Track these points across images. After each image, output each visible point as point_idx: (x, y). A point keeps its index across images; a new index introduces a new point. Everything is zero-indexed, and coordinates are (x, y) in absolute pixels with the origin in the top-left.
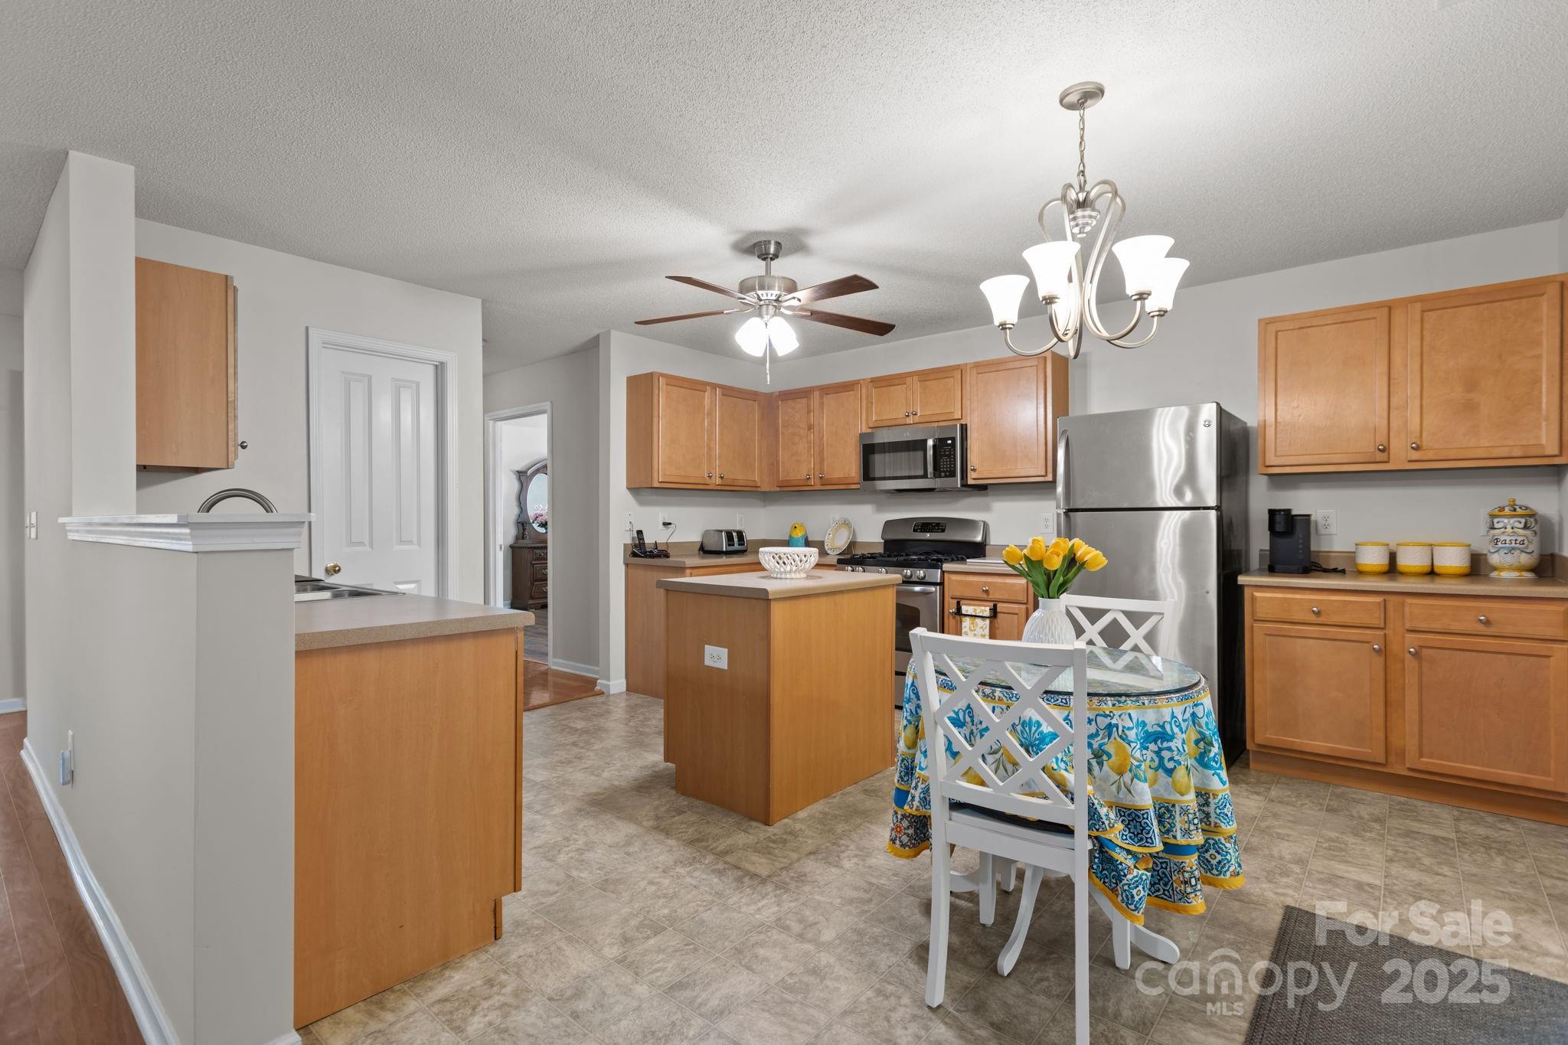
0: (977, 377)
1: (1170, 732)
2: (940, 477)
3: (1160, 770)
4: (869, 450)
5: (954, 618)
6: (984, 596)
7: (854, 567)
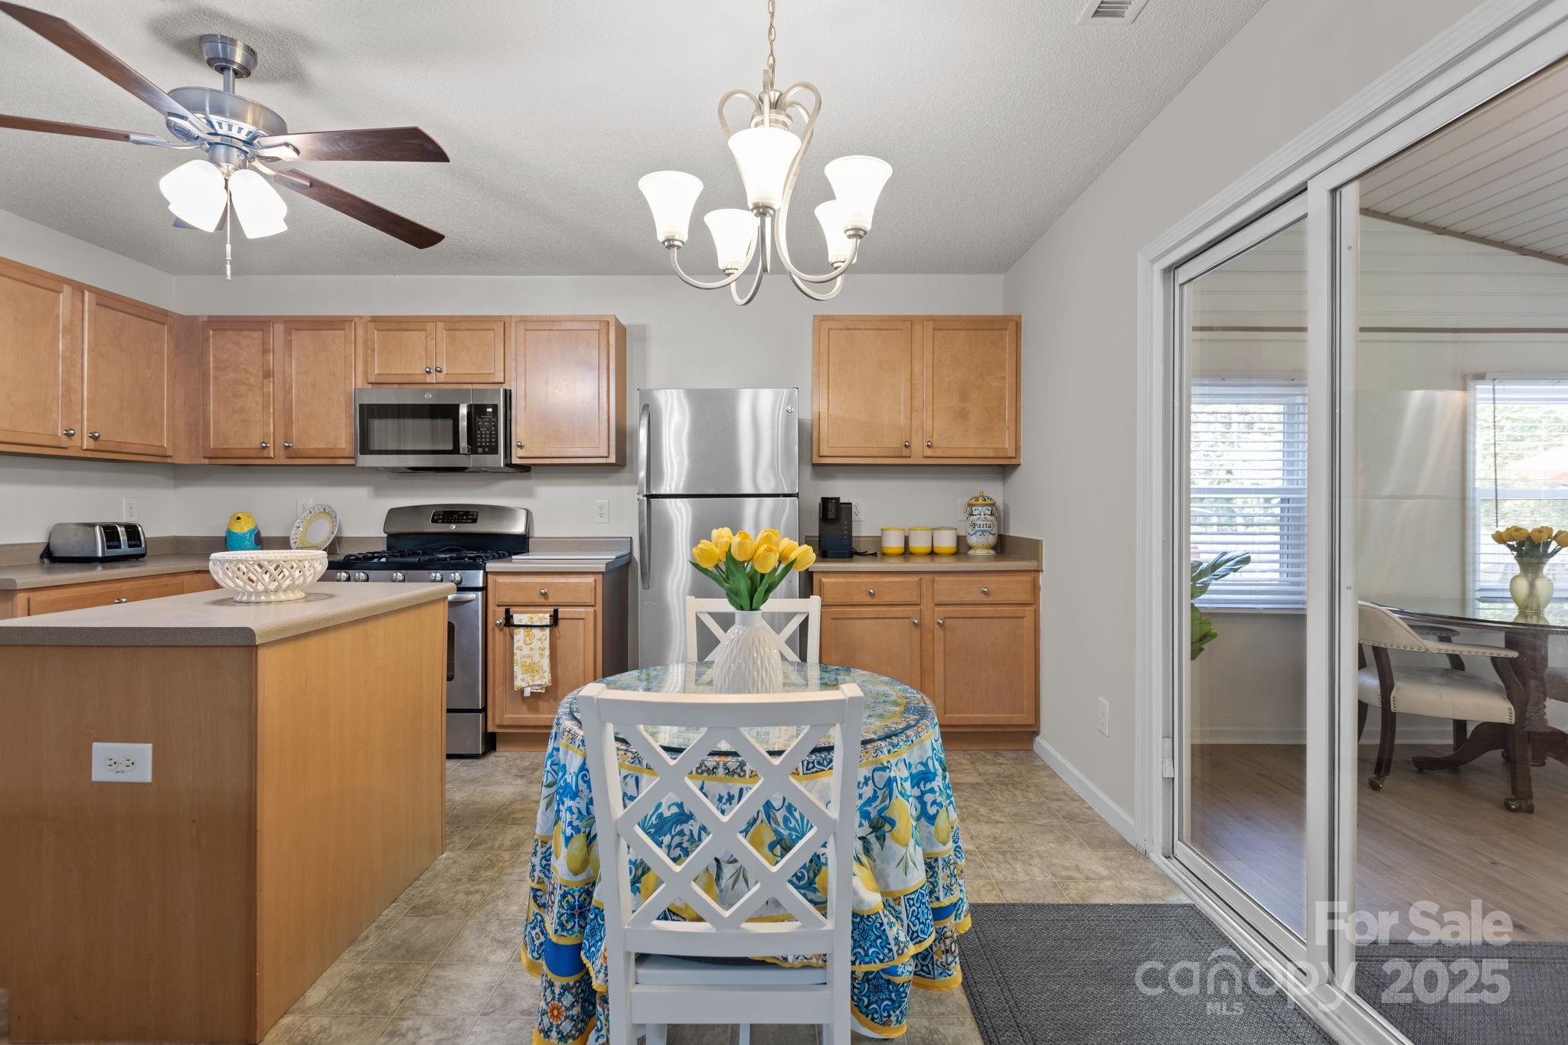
0: (525, 335)
1: (933, 771)
2: (477, 453)
3: (923, 819)
4: (369, 413)
5: (501, 630)
6: (542, 600)
7: (350, 572)
